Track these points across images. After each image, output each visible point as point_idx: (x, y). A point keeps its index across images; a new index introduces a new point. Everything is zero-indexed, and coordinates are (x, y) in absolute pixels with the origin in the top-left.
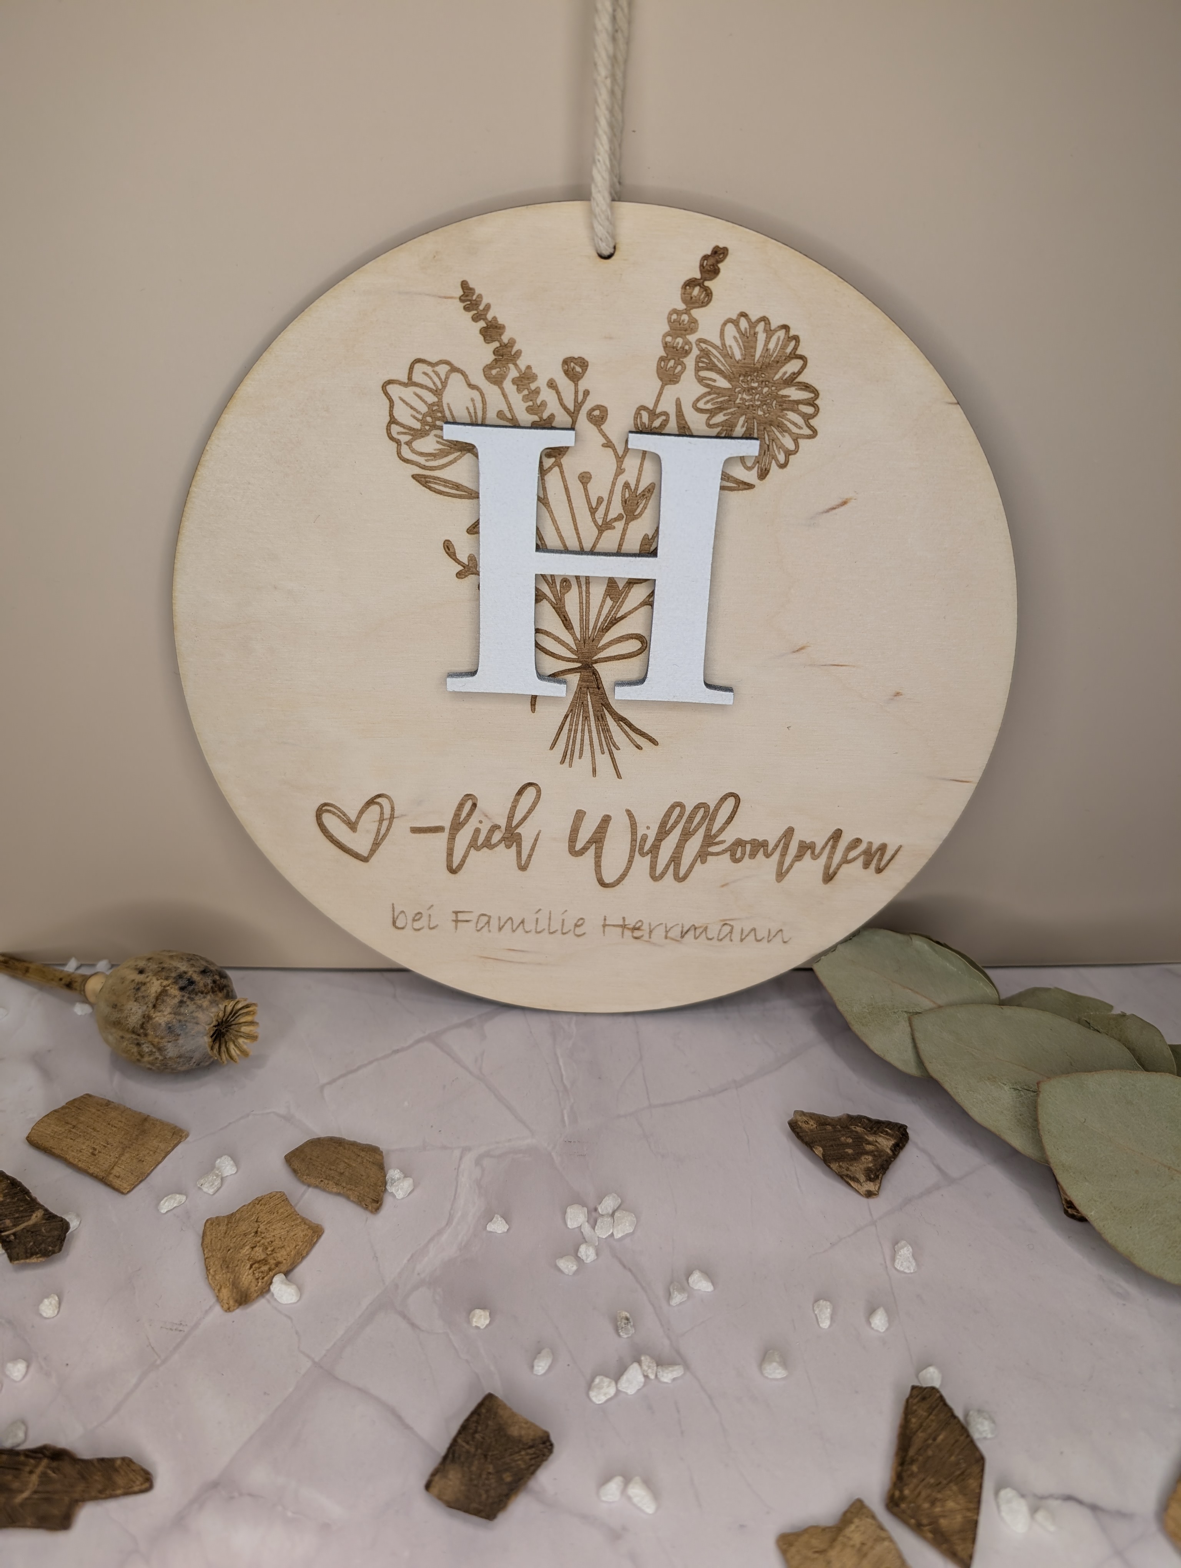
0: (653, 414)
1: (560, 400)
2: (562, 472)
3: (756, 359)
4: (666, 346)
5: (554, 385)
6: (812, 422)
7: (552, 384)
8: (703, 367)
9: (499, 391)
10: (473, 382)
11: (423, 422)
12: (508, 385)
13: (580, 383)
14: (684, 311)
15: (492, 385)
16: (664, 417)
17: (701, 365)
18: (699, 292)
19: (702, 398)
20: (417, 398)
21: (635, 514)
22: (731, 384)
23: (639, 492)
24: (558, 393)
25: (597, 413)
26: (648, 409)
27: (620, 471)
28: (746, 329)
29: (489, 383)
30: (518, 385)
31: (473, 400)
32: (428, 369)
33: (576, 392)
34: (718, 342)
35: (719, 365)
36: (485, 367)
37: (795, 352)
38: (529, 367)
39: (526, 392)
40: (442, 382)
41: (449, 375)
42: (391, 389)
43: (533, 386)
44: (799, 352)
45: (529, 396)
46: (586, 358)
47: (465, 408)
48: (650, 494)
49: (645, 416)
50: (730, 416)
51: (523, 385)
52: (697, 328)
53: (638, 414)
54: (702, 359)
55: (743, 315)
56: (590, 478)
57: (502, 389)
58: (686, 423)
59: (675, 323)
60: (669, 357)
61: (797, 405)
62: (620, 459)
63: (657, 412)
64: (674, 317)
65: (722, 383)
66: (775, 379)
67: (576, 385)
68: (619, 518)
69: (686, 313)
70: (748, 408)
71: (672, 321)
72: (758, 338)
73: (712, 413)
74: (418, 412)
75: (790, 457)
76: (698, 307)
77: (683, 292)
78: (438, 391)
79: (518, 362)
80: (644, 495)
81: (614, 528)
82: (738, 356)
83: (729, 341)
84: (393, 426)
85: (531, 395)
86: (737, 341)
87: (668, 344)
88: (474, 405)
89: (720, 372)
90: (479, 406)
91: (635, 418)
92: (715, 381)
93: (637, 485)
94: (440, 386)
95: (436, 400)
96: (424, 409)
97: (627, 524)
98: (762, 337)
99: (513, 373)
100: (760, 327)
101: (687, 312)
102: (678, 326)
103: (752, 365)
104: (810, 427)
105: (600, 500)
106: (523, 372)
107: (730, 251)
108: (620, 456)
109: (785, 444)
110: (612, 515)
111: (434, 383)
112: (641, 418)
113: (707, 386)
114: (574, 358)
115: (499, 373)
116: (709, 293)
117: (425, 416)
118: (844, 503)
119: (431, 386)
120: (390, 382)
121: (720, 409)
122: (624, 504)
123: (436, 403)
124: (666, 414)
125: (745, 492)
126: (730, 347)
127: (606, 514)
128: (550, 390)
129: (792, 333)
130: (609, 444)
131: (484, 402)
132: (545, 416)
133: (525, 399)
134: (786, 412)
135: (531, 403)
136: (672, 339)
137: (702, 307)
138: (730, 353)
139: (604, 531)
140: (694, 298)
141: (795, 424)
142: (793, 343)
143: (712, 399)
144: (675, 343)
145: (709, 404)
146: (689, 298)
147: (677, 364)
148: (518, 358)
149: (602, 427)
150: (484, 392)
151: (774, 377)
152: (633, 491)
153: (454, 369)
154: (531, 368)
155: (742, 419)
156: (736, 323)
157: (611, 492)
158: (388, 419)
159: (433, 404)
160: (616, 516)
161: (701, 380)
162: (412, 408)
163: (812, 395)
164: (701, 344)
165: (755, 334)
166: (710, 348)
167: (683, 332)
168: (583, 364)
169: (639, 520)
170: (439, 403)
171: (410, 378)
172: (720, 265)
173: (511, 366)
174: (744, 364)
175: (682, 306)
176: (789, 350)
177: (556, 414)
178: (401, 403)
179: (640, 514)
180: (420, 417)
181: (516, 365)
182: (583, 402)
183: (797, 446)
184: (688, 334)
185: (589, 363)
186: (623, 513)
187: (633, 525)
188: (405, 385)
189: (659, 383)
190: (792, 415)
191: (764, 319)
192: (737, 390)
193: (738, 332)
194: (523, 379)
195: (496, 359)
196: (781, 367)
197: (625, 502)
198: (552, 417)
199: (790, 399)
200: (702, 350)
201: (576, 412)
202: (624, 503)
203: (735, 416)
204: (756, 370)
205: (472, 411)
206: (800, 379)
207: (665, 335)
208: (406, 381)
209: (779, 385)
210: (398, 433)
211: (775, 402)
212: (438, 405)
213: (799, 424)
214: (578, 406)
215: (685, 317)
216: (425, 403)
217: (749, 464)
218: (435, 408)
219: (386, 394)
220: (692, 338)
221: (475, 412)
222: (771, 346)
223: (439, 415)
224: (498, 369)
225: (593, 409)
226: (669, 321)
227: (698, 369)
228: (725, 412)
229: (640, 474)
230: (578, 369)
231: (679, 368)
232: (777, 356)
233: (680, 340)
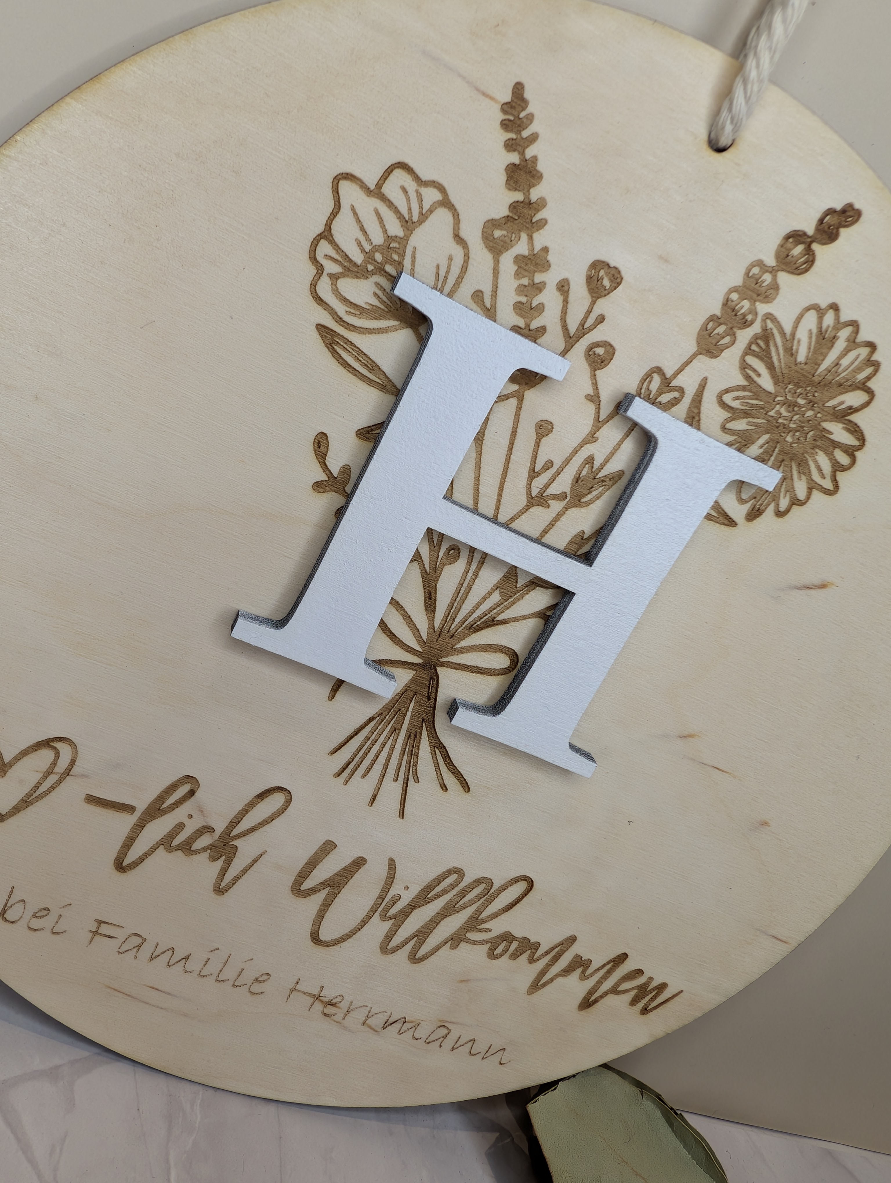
0: (667, 384)
1: (564, 312)
2: (519, 408)
3: (820, 370)
4: (726, 302)
5: (566, 288)
6: (840, 476)
7: (563, 287)
8: (754, 351)
9: (490, 263)
10: (463, 234)
11: (369, 256)
12: (507, 261)
13: (600, 302)
14: (770, 269)
15: (485, 251)
16: (676, 394)
17: (754, 347)
18: (800, 253)
19: (732, 391)
20: (375, 218)
21: (582, 500)
22: (775, 388)
23: (600, 475)
24: (566, 302)
25: (600, 351)
26: (664, 374)
27: (591, 438)
28: (828, 326)
29: (483, 245)
30: (519, 267)
31: (450, 259)
32: (411, 185)
33: (589, 312)
34: (788, 329)
35: (775, 359)
36: (488, 221)
37: (866, 382)
38: (546, 250)
39: (525, 281)
40: (421, 213)
41: (436, 208)
42: (345, 187)
43: (538, 278)
44: (870, 384)
45: (526, 289)
46: (623, 273)
47: (435, 265)
48: (611, 483)
49: (656, 382)
50: (754, 428)
51: (525, 270)
52: (774, 299)
53: (648, 376)
54: (759, 341)
55: (835, 307)
56: (551, 431)
57: (497, 262)
58: (699, 413)
59: (752, 280)
60: (722, 320)
61: (835, 448)
62: (598, 423)
63: (674, 383)
64: (756, 270)
65: (766, 382)
66: (827, 404)
67: (593, 303)
68: (562, 496)
69: (771, 272)
70: (777, 427)
71: (751, 274)
72: (835, 345)
73: (735, 414)
74: (368, 239)
75: (794, 506)
76: (789, 272)
77: (782, 244)
78: (409, 223)
79: (536, 236)
80: (603, 481)
81: (549, 507)
82: (801, 357)
83: (802, 334)
84: (323, 243)
85: (529, 288)
86: (810, 338)
87: (729, 302)
88: (449, 267)
89: (771, 367)
90: (455, 270)
91: (643, 381)
92: (759, 375)
93: (602, 466)
94: (415, 218)
95: (400, 233)
96: (378, 238)
97: (566, 508)
98: (840, 345)
99: (521, 248)
100: (845, 333)
101: (773, 271)
102: (753, 285)
103: (811, 376)
104: (835, 481)
105: (549, 464)
106: (535, 252)
107: (862, 219)
108: (600, 420)
109: (796, 489)
110: (554, 489)
111: (410, 209)
112: (650, 382)
113: (748, 377)
114: (608, 265)
115: (502, 238)
116: (810, 259)
117: (376, 249)
118: (823, 586)
119: (404, 211)
120: (348, 177)
121: (746, 414)
122: (574, 483)
123: (399, 240)
124: (681, 390)
125: (723, 527)
126: (799, 341)
127: (547, 486)
128: (558, 294)
129: (875, 357)
130: (594, 398)
131: (464, 269)
132: (534, 325)
133: (521, 290)
134: (817, 450)
135: (524, 299)
136: (738, 298)
137: (793, 273)
138: (794, 348)
139: (533, 506)
140: (789, 257)
141: (820, 469)
142: (869, 370)
143: (744, 397)
144: (739, 306)
145: (738, 402)
146: (785, 254)
147: (726, 334)
148: (538, 230)
149: (597, 372)
150: (471, 255)
151: (828, 401)
152: (594, 470)
153: (446, 203)
154: (548, 251)
155: (766, 437)
156: (821, 312)
157: (567, 461)
158: (320, 229)
159: (394, 238)
160: (558, 493)
161: (744, 366)
162: (362, 229)
163: (856, 443)
164: (768, 321)
165: (835, 338)
166: (775, 332)
167: (755, 296)
168: (617, 278)
169: (583, 510)
170: (404, 241)
171: (379, 186)
172: (842, 231)
173: (524, 236)
174: (802, 369)
175: (770, 261)
176: (861, 376)
177: (548, 329)
178: (351, 214)
179: (588, 504)
180: (368, 248)
181: (531, 238)
182: (591, 329)
183: (808, 498)
184: (762, 302)
185: (623, 282)
186: (568, 493)
187: (573, 512)
188: (368, 192)
189: (692, 348)
190: (823, 459)
191: (854, 324)
192: (779, 398)
193: (818, 328)
194: (529, 262)
195: (508, 216)
196: (841, 394)
197: (577, 480)
198: (543, 330)
199: (831, 437)
200: (765, 329)
201: (574, 339)
202: (575, 480)
203: (759, 430)
204: (811, 384)
205: (442, 273)
206: (854, 418)
207: (734, 290)
208: (372, 187)
209: (826, 414)
210: (327, 257)
211: (811, 433)
212: (399, 243)
213: (825, 472)
214: (583, 331)
215: (767, 278)
216: (385, 231)
217: (744, 496)
218: (393, 245)
219: (336, 191)
220: (762, 308)
221: (446, 278)
222: (845, 362)
223: (396, 257)
224: (505, 232)
225: (597, 345)
226: (747, 274)
227: (748, 351)
228: (751, 420)
229: (612, 454)
230: (606, 283)
231: (727, 340)
232: (844, 377)
233: (746, 305)
